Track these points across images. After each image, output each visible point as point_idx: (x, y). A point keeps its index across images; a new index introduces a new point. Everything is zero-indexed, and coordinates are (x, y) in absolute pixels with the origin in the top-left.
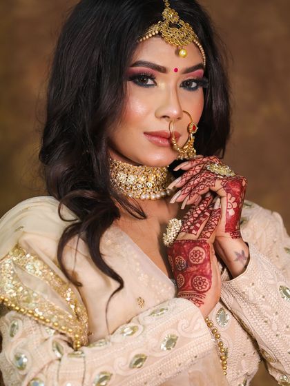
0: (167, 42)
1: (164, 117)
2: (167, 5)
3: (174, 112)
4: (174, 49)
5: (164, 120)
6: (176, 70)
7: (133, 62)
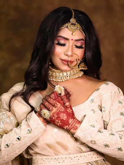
0: (69, 30)
1: (67, 55)
2: (73, 17)
3: (70, 53)
4: (72, 32)
5: (66, 56)
6: (72, 40)
7: (58, 36)
